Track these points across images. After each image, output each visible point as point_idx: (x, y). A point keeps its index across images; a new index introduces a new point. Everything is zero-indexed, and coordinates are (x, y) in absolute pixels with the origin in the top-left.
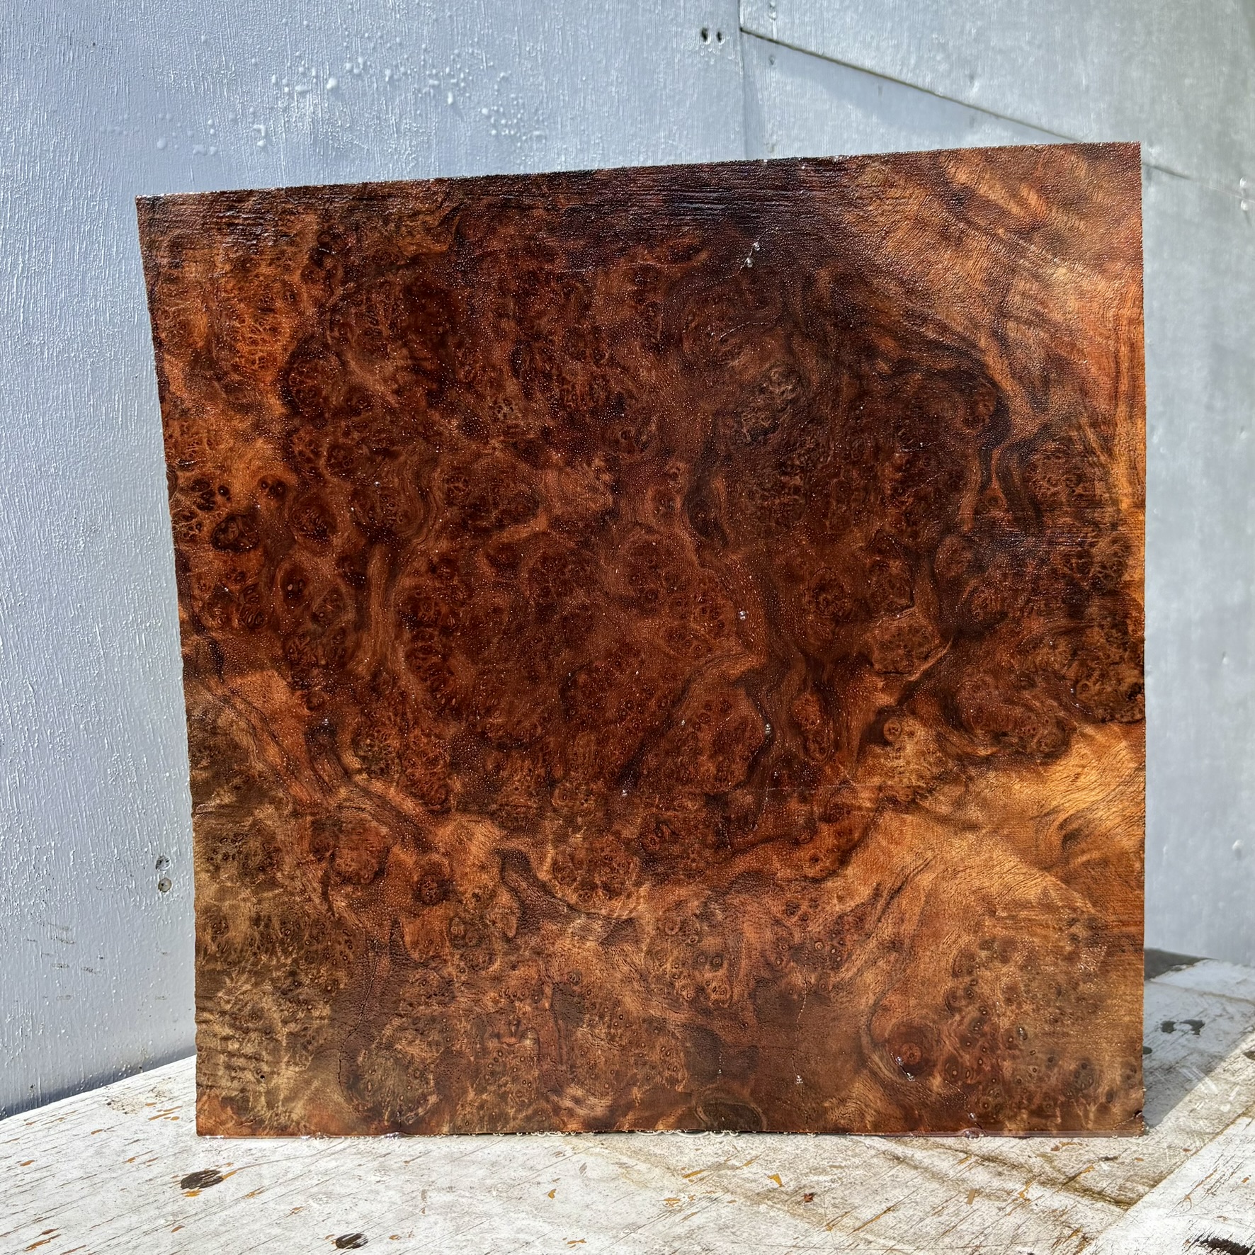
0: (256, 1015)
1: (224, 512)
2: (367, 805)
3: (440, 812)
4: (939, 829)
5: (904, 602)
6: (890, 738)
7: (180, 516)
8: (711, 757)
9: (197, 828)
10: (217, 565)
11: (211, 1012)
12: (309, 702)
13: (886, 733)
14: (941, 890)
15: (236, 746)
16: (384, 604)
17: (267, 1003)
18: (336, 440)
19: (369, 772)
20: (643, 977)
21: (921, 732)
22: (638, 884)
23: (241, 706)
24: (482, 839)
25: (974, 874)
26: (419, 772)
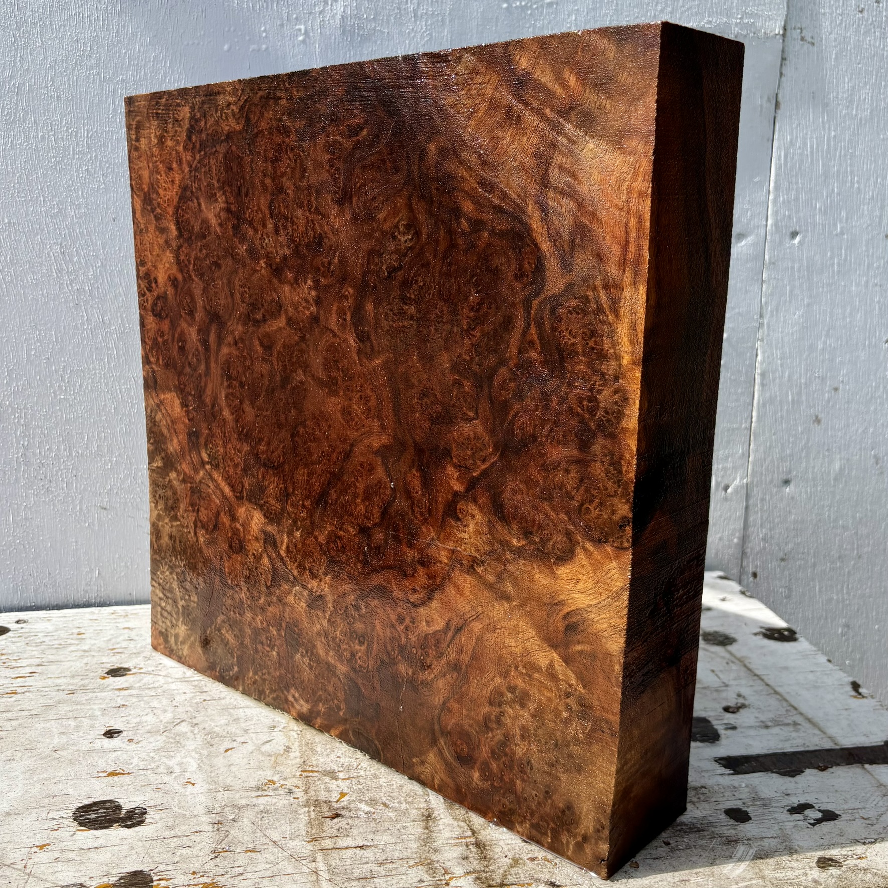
0: (171, 590)
1: (156, 294)
2: (211, 484)
3: (240, 498)
4: (487, 593)
5: (471, 414)
6: (460, 516)
7: (141, 294)
8: (363, 500)
9: (150, 476)
10: (154, 325)
11: (156, 581)
12: (188, 415)
13: (458, 511)
14: (485, 638)
15: (163, 435)
16: (216, 362)
17: (175, 585)
18: (196, 254)
19: (212, 465)
20: (326, 636)
21: (479, 517)
22: (326, 574)
23: (164, 411)
24: (257, 521)
25: (507, 634)
26: (231, 471)
